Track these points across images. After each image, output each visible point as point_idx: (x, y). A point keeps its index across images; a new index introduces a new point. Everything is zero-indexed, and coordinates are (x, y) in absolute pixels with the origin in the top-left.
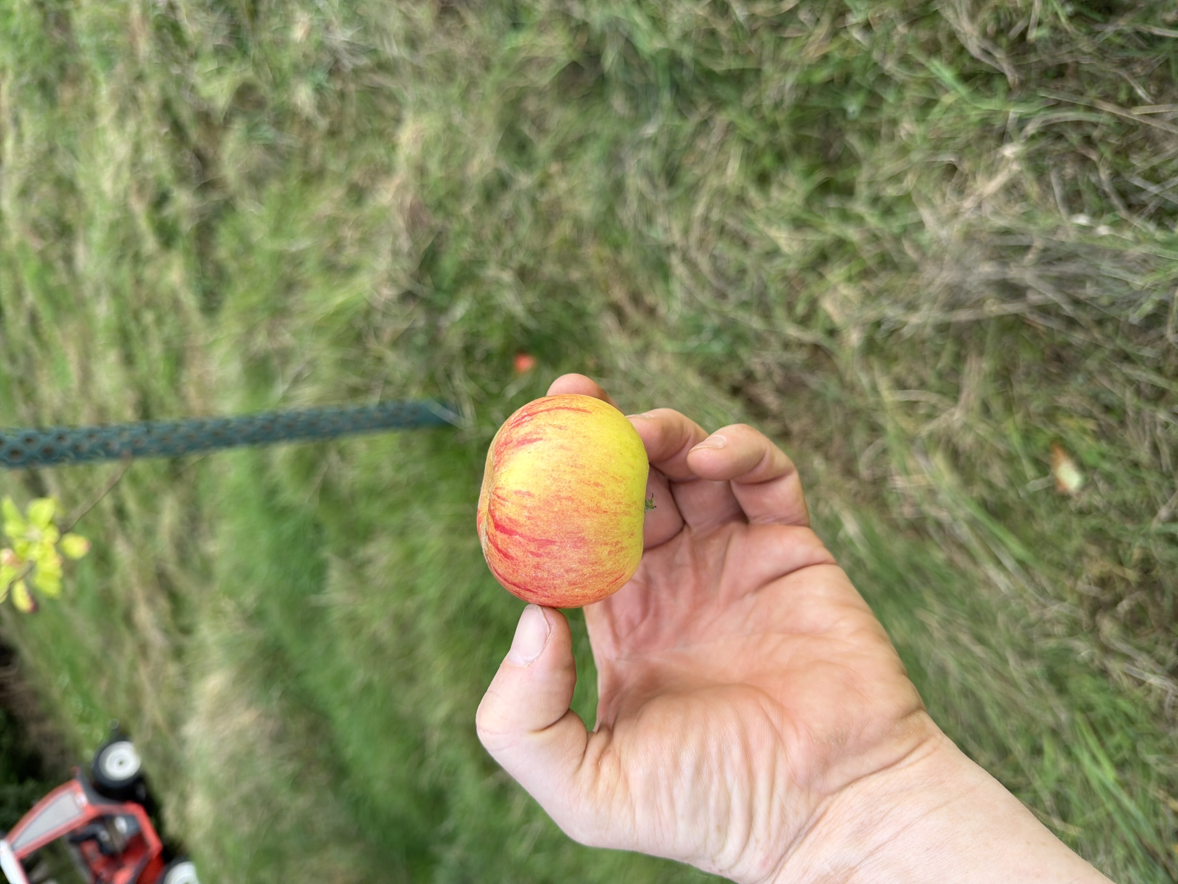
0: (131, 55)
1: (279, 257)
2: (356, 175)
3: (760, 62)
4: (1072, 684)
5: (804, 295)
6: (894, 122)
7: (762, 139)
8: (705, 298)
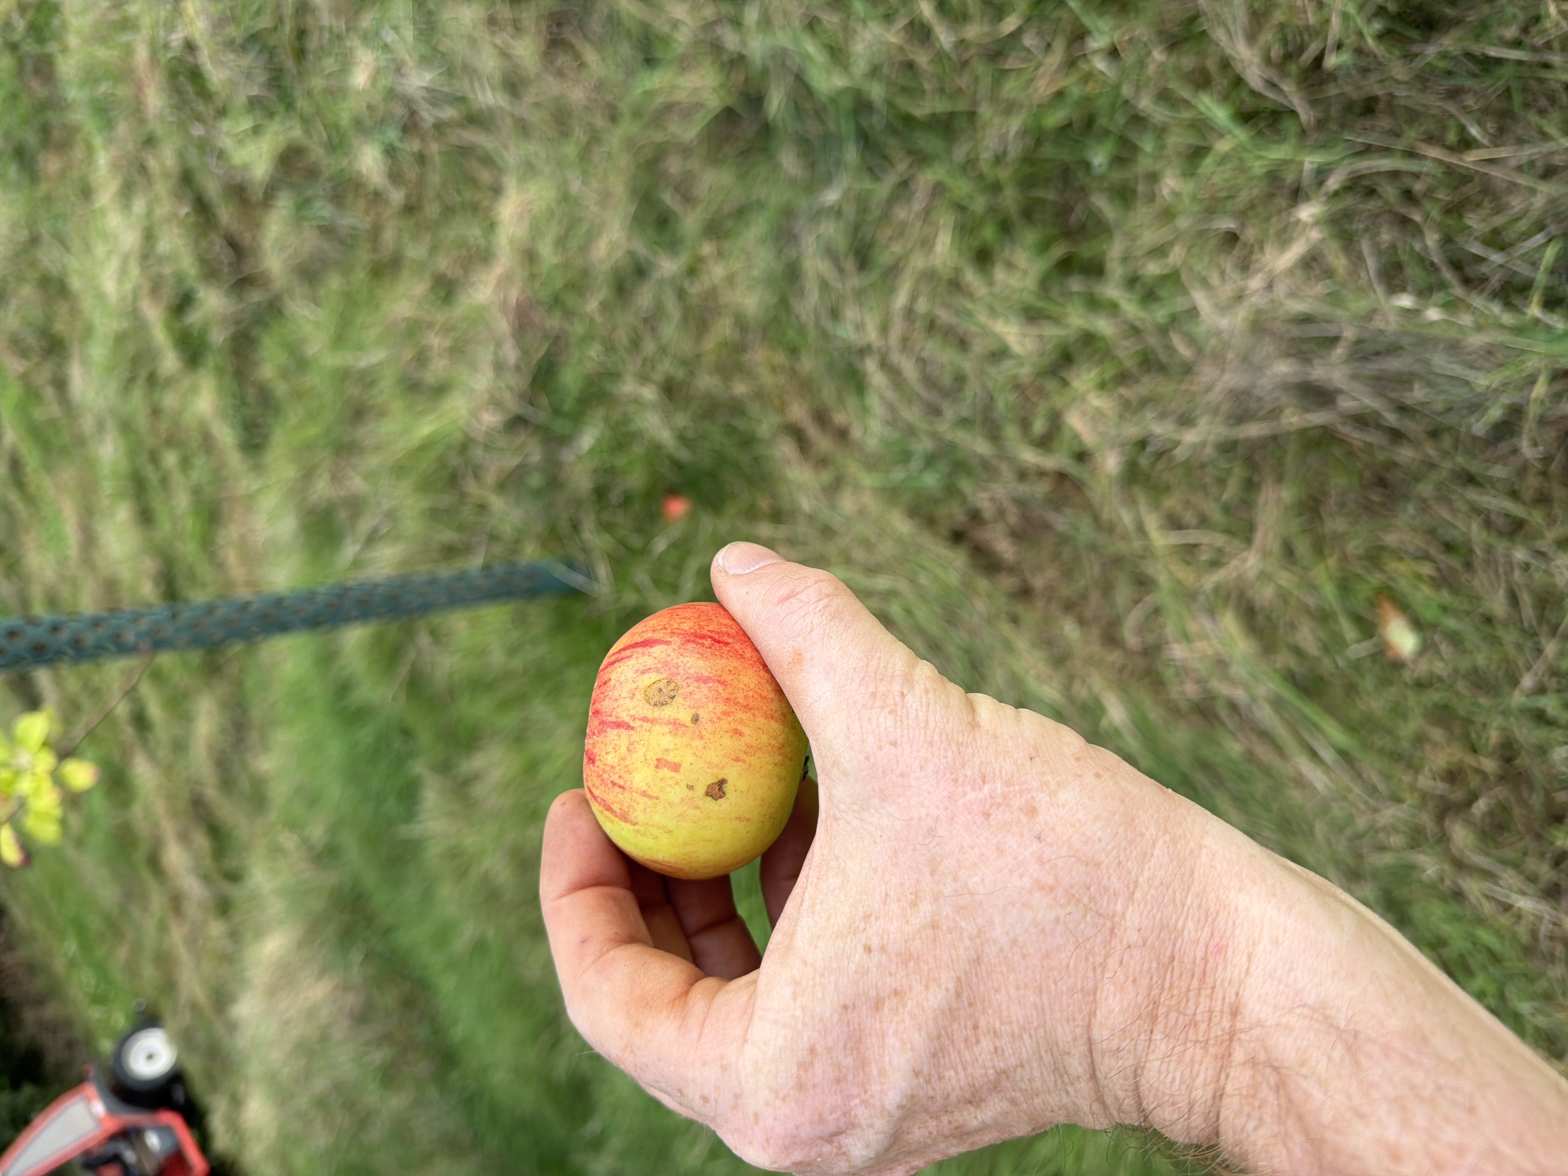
0: (137, 110)
1: (343, 375)
2: (443, 264)
3: (975, 103)
4: (1416, 912)
5: (1042, 408)
6: (1153, 178)
7: (979, 204)
8: (912, 415)
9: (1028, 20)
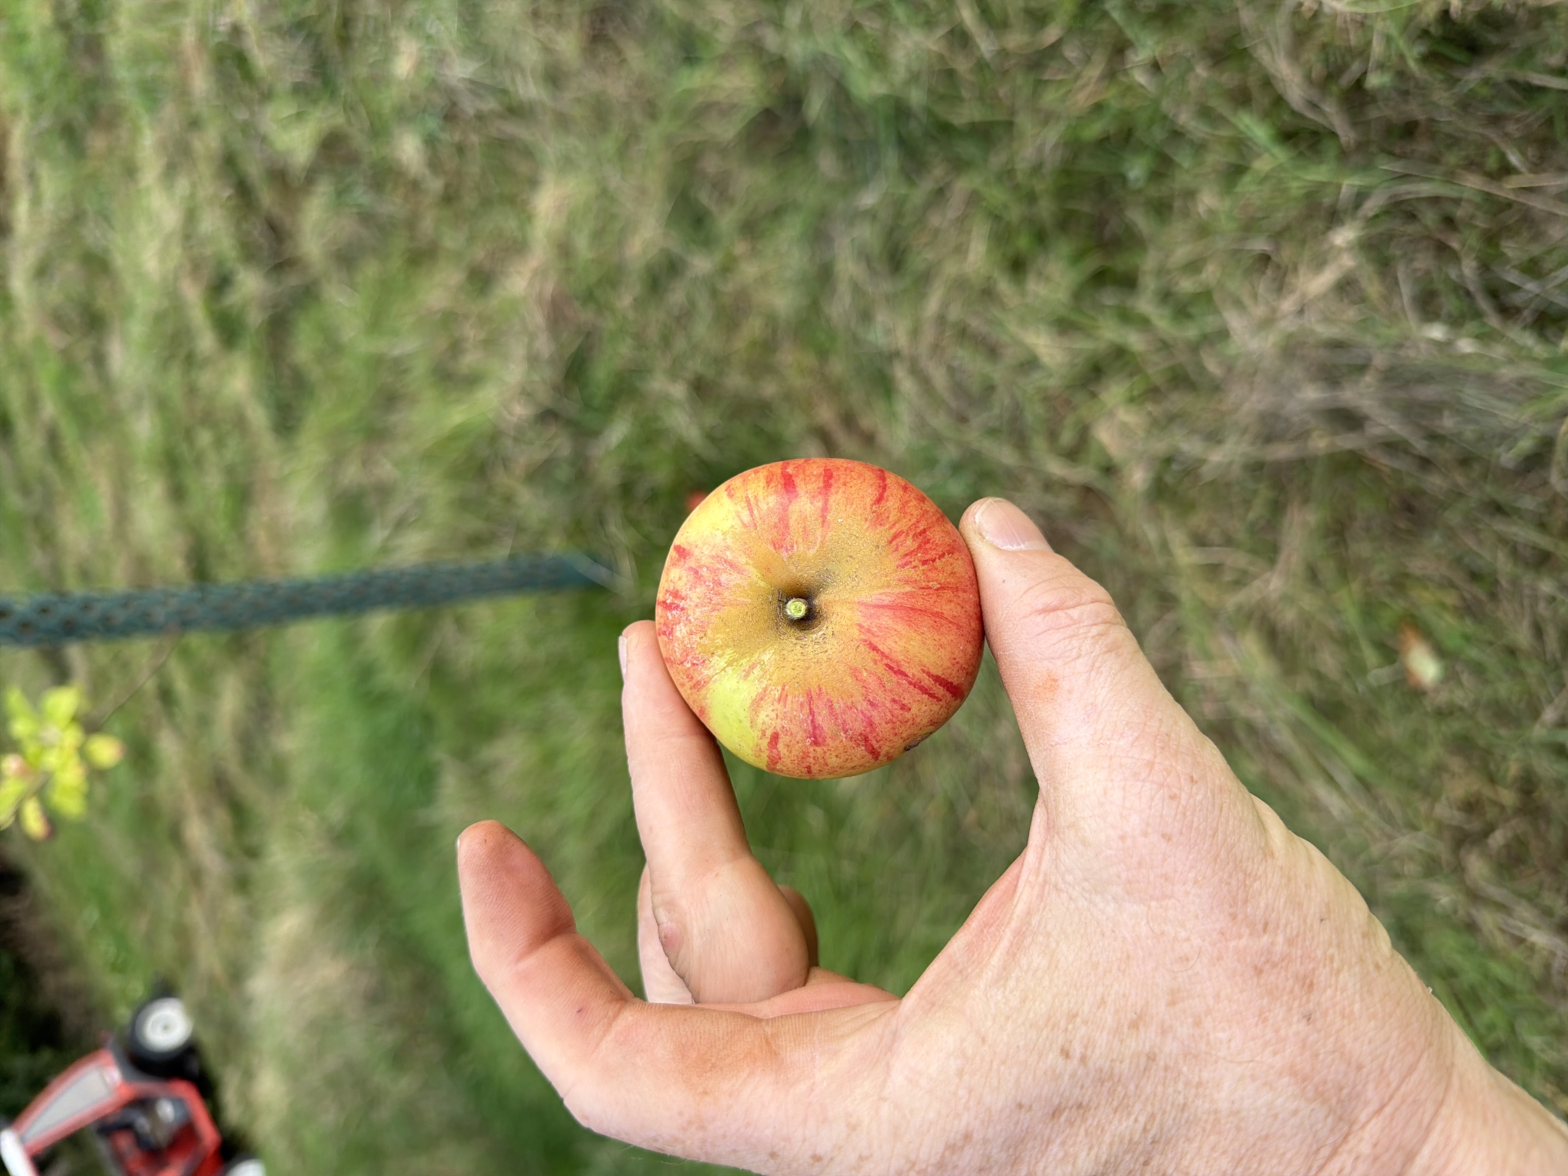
0: (183, 92)
1: (377, 362)
2: (479, 254)
3: (1013, 112)
4: (1430, 941)
5: (1070, 420)
6: (1190, 194)
7: (1015, 213)
8: (940, 422)
9: (1070, 30)
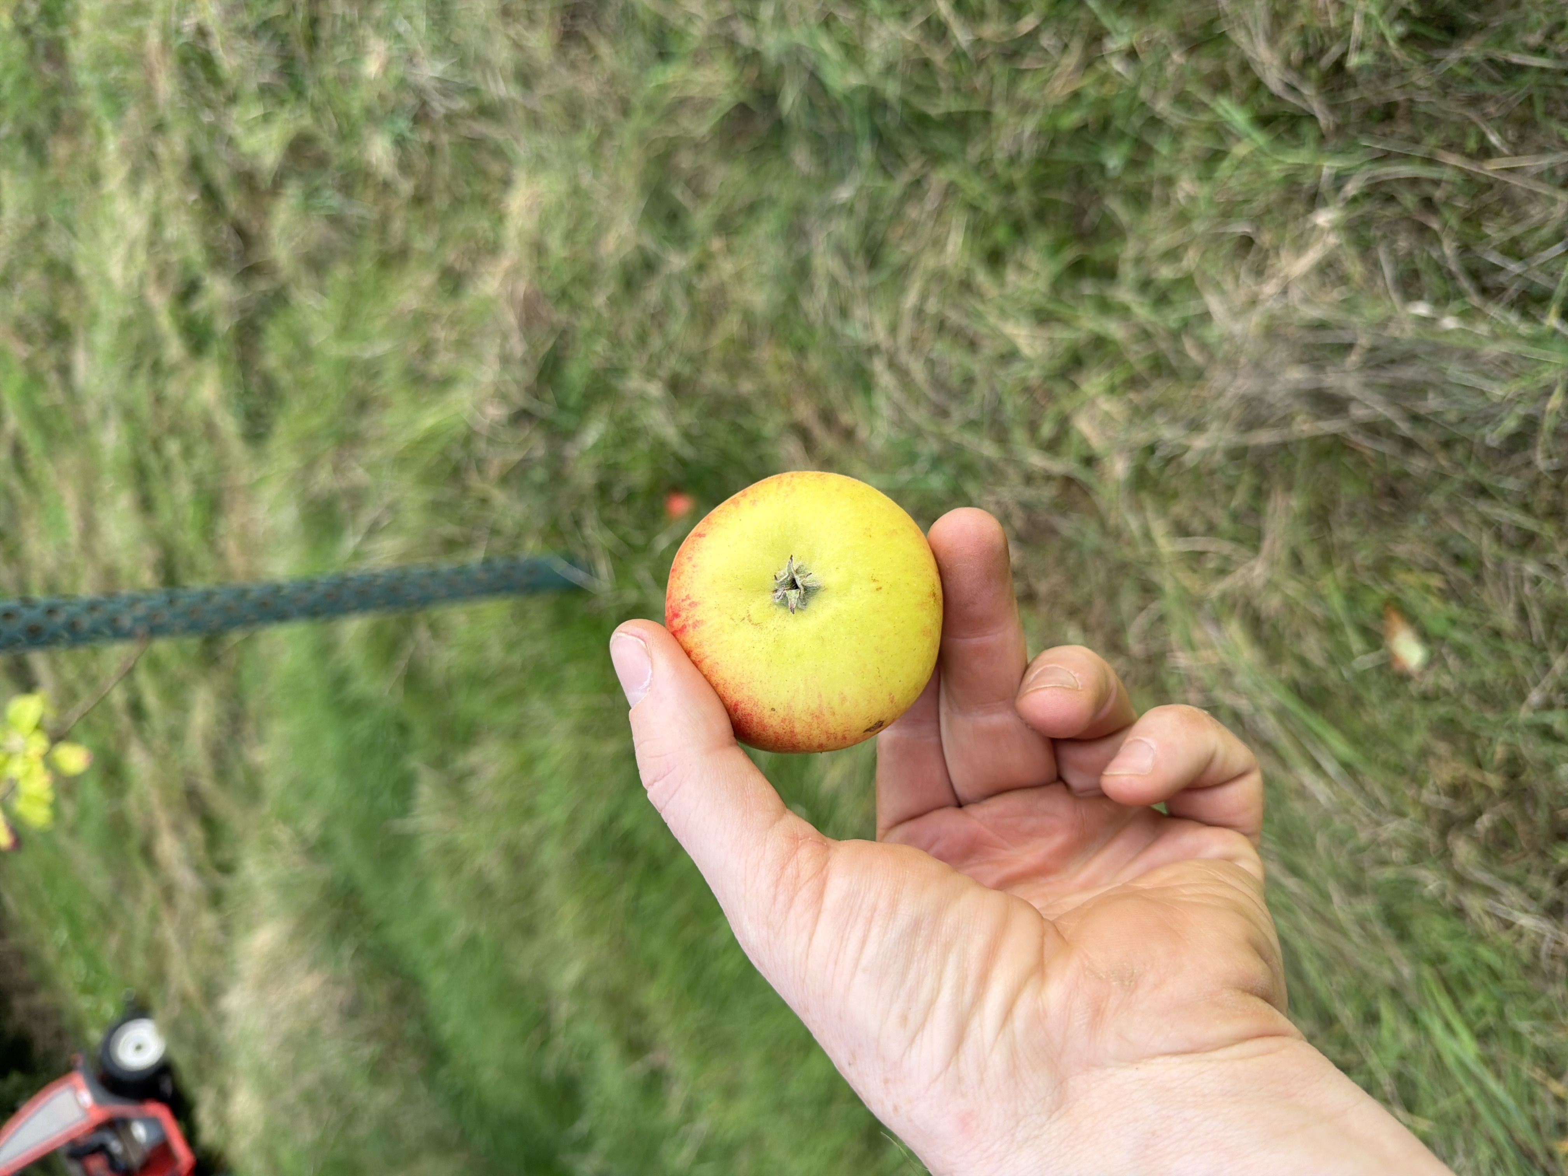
0: (148, 96)
1: (348, 366)
2: (451, 256)
3: (990, 102)
4: (1417, 928)
5: (1051, 411)
6: (1169, 181)
7: (993, 204)
8: (919, 416)
9: (1046, 20)
